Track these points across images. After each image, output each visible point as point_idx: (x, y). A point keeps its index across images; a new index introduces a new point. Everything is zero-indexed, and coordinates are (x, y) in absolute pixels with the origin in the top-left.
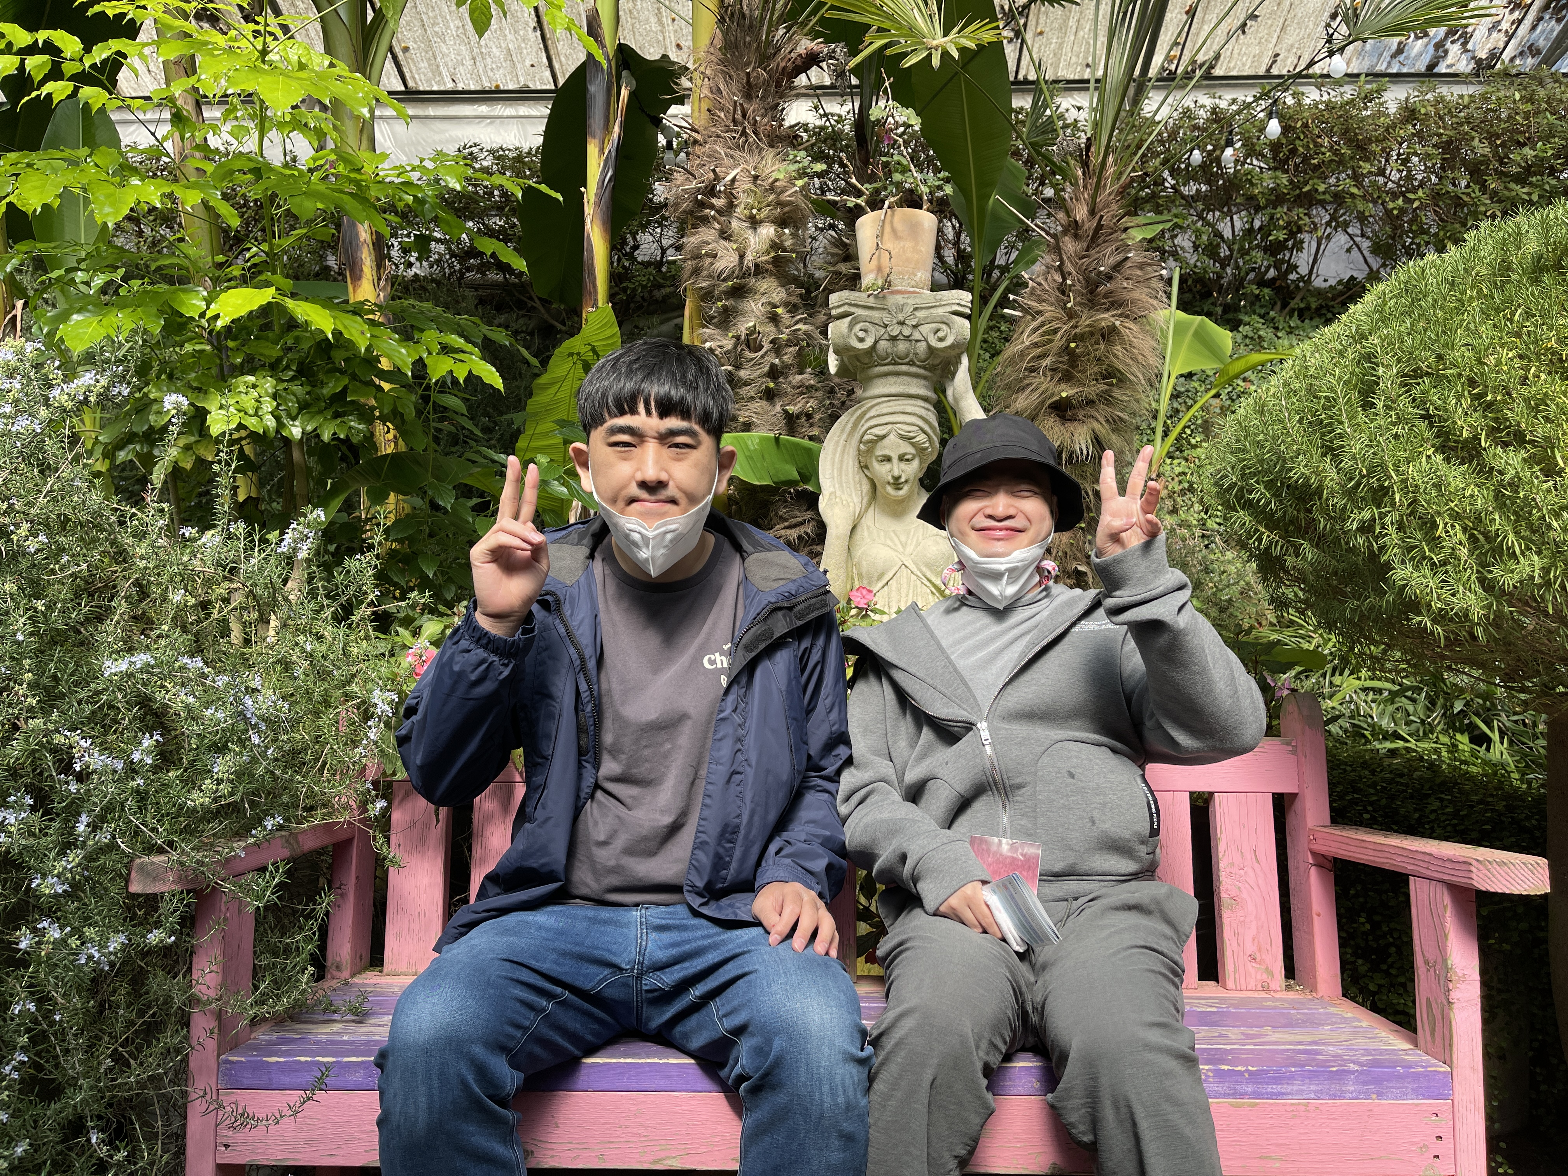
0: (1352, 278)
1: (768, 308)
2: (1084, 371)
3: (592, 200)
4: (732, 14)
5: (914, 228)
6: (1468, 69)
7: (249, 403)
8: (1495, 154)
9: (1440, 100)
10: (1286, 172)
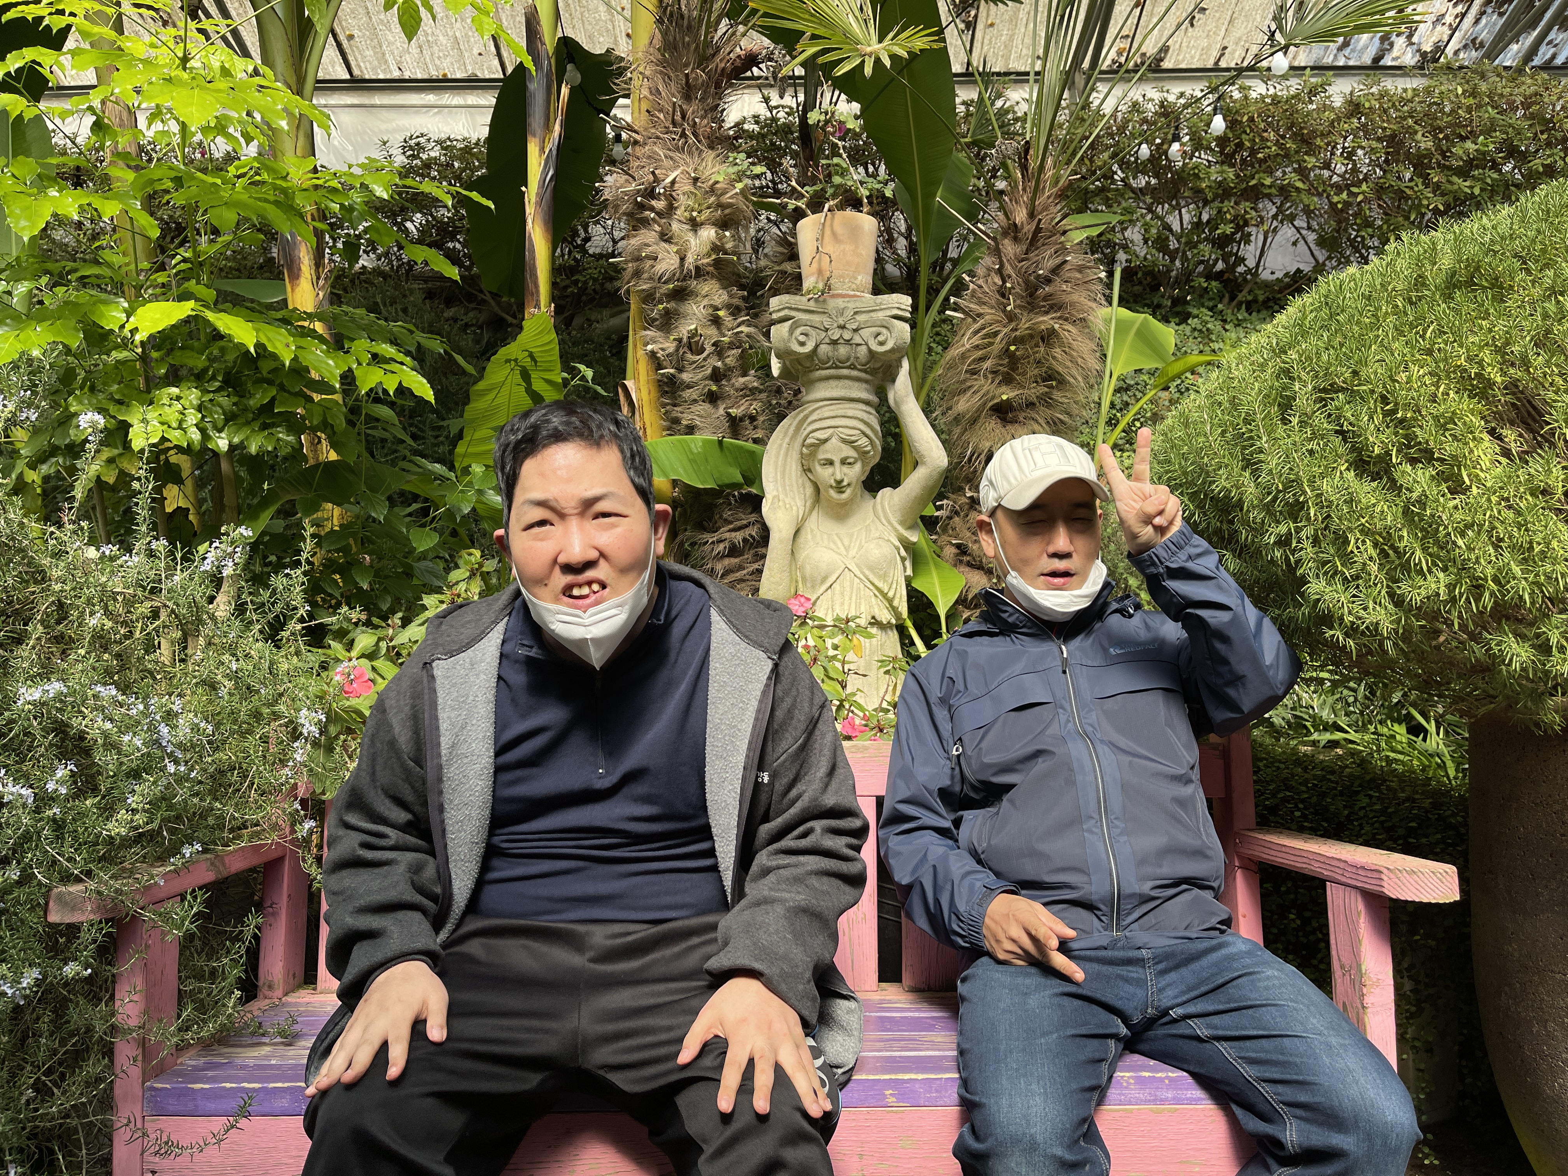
0: (1299, 271)
1: (710, 311)
2: (1024, 374)
3: (533, 200)
4: (671, 15)
5: (855, 231)
6: (1413, 63)
7: (172, 414)
8: (1438, 148)
9: (1383, 94)
10: (1233, 166)
